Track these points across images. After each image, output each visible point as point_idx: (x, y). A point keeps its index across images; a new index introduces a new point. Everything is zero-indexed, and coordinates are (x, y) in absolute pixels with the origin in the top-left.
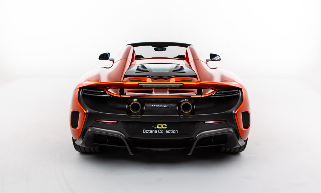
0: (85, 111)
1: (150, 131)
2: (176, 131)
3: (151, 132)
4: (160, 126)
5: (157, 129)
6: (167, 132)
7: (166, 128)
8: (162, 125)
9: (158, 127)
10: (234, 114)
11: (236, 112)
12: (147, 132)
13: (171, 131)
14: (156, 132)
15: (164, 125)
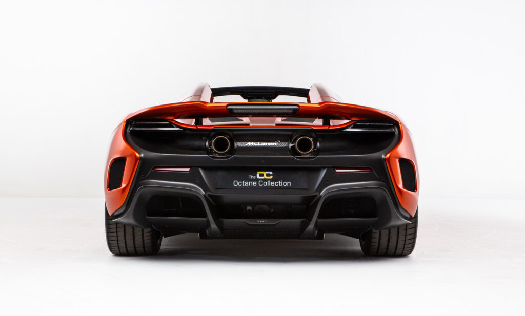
0: (137, 154)
1: (244, 184)
2: (287, 184)
3: (247, 184)
4: (261, 175)
5: (257, 180)
6: (273, 184)
7: (271, 177)
8: (265, 173)
9: (258, 175)
10: (385, 160)
11: (388, 155)
12: (240, 184)
13: (280, 182)
14: (254, 184)
15: (268, 172)
